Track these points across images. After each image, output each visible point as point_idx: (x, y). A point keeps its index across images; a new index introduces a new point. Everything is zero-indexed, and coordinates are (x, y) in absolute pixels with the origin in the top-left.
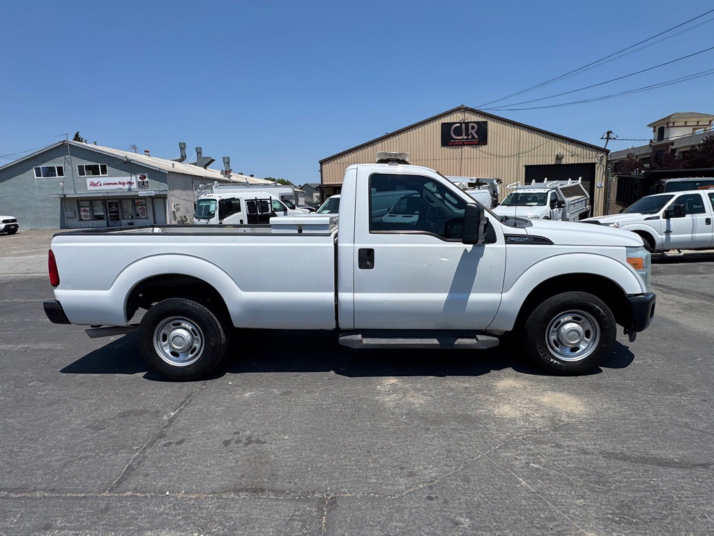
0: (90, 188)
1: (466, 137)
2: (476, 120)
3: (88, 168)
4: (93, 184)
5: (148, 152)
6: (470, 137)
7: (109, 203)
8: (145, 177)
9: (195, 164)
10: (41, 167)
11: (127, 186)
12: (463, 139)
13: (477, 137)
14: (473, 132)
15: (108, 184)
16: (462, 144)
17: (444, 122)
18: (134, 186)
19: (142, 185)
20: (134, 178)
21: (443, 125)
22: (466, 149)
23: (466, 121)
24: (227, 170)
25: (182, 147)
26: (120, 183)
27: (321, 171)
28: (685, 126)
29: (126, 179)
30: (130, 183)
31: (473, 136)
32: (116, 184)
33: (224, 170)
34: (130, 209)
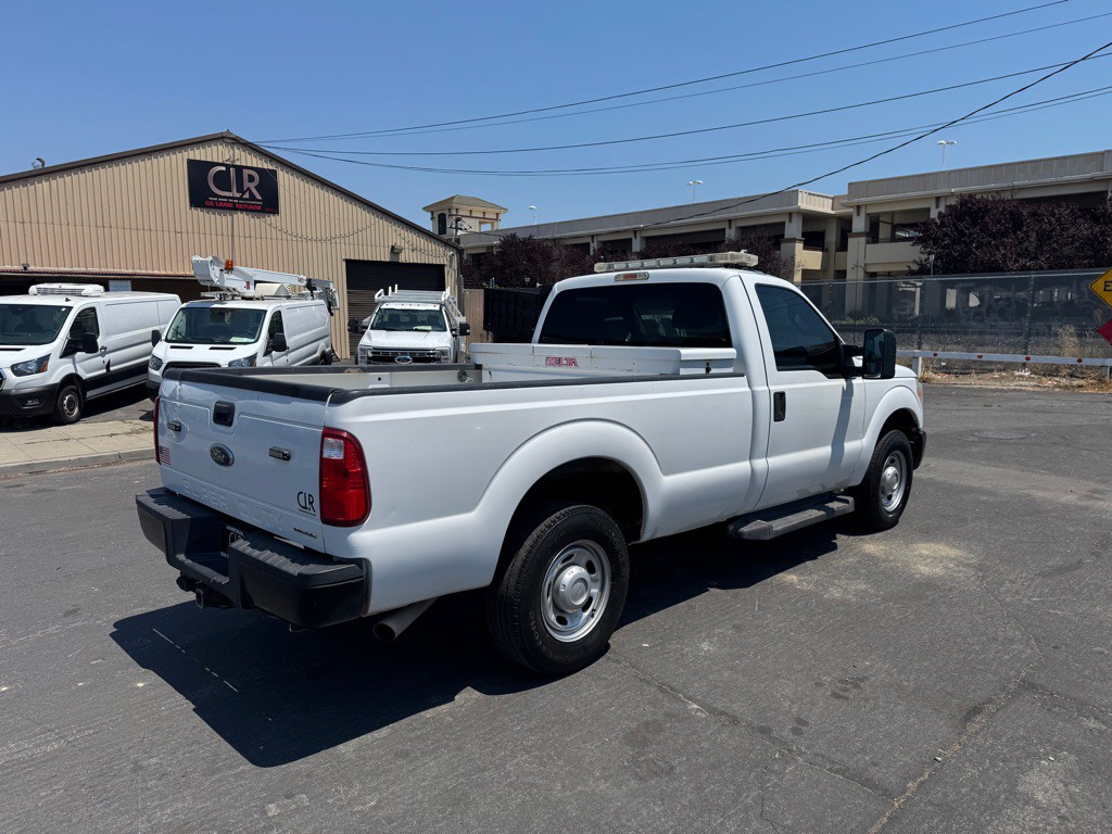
1: (238, 195)
2: (255, 165)
6: (247, 196)
12: (233, 198)
13: (259, 197)
14: (252, 186)
16: (232, 207)
17: (192, 158)
21: (191, 163)
22: (240, 217)
23: (237, 163)
28: (471, 217)
31: (251, 194)
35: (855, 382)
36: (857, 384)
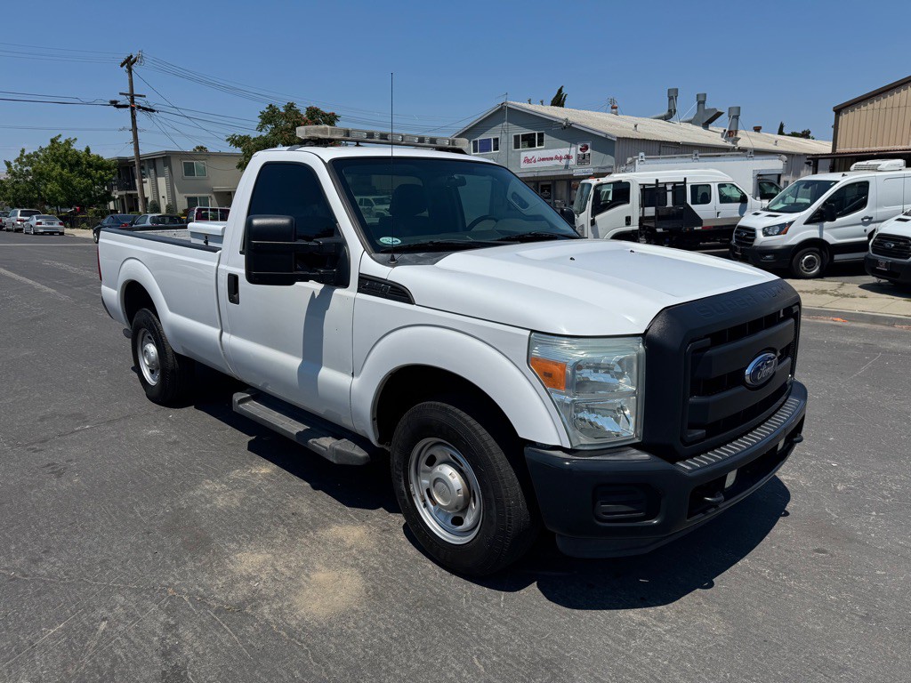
0: (524, 165)
3: (526, 138)
4: (527, 161)
5: (616, 108)
7: (542, 186)
8: (586, 148)
9: (690, 122)
10: (478, 139)
11: (564, 162)
15: (543, 159)
18: (573, 162)
19: (583, 160)
20: (573, 149)
24: (733, 129)
25: (673, 95)
26: (557, 158)
27: (836, 127)
29: (563, 152)
30: (568, 157)
32: (552, 159)
33: (727, 130)
34: (565, 195)
35: (338, 291)
36: (340, 296)
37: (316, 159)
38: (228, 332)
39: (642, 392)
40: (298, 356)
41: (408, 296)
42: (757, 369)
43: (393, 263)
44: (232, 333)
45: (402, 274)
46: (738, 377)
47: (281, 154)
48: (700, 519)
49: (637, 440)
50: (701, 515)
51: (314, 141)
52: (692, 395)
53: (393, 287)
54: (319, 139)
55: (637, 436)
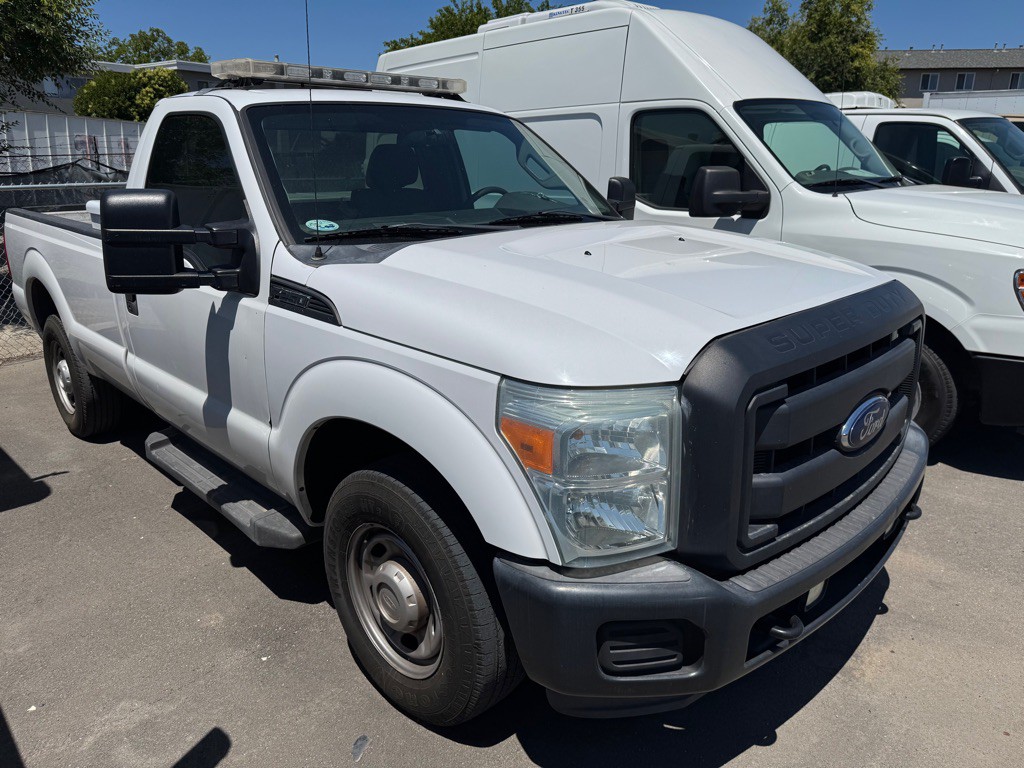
35: (245, 302)
36: (248, 309)
37: (225, 106)
38: (132, 352)
39: (678, 472)
40: (203, 390)
41: (332, 313)
42: (859, 425)
43: (320, 259)
44: (138, 354)
45: (329, 278)
46: (829, 439)
47: (188, 102)
48: (766, 657)
49: (670, 547)
50: (769, 652)
51: (235, 82)
52: (757, 471)
53: (314, 298)
54: (241, 78)
55: (669, 540)
